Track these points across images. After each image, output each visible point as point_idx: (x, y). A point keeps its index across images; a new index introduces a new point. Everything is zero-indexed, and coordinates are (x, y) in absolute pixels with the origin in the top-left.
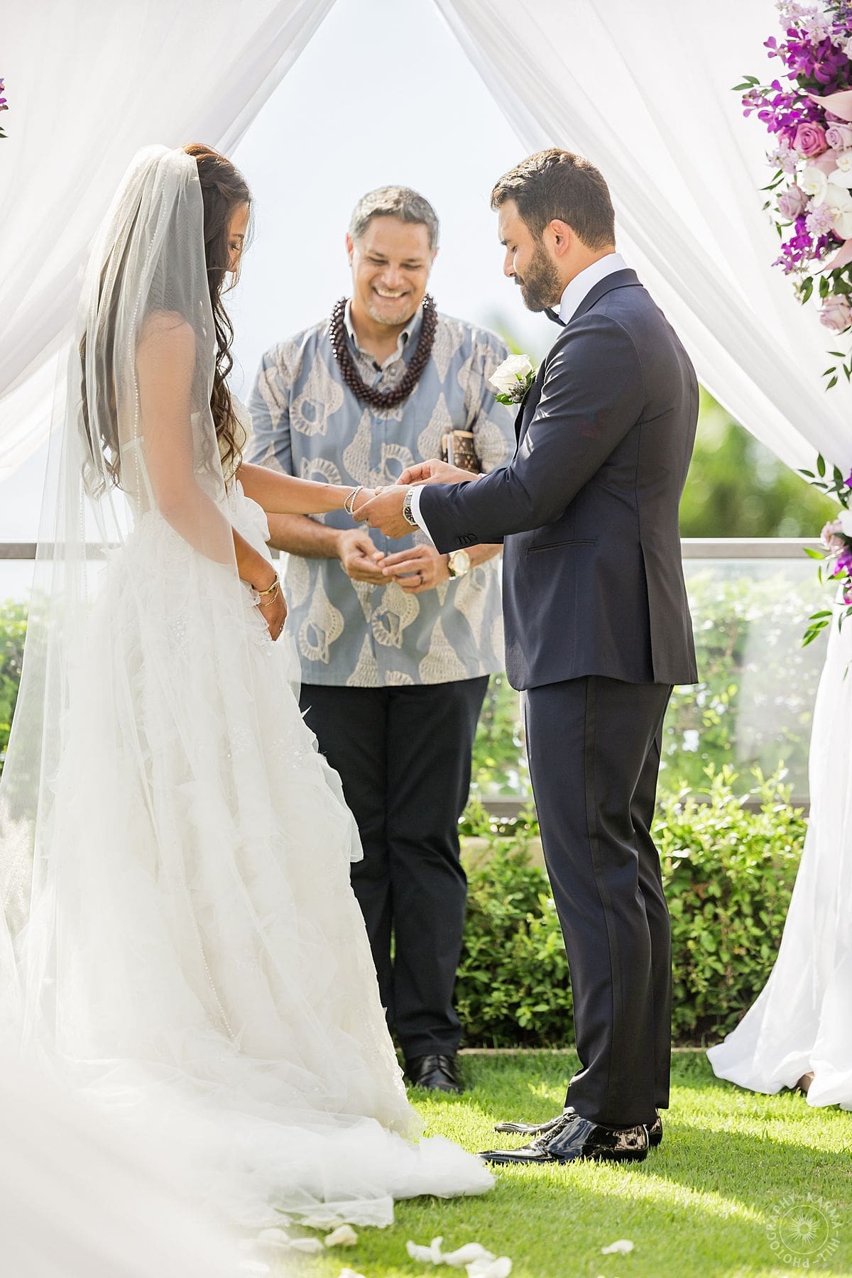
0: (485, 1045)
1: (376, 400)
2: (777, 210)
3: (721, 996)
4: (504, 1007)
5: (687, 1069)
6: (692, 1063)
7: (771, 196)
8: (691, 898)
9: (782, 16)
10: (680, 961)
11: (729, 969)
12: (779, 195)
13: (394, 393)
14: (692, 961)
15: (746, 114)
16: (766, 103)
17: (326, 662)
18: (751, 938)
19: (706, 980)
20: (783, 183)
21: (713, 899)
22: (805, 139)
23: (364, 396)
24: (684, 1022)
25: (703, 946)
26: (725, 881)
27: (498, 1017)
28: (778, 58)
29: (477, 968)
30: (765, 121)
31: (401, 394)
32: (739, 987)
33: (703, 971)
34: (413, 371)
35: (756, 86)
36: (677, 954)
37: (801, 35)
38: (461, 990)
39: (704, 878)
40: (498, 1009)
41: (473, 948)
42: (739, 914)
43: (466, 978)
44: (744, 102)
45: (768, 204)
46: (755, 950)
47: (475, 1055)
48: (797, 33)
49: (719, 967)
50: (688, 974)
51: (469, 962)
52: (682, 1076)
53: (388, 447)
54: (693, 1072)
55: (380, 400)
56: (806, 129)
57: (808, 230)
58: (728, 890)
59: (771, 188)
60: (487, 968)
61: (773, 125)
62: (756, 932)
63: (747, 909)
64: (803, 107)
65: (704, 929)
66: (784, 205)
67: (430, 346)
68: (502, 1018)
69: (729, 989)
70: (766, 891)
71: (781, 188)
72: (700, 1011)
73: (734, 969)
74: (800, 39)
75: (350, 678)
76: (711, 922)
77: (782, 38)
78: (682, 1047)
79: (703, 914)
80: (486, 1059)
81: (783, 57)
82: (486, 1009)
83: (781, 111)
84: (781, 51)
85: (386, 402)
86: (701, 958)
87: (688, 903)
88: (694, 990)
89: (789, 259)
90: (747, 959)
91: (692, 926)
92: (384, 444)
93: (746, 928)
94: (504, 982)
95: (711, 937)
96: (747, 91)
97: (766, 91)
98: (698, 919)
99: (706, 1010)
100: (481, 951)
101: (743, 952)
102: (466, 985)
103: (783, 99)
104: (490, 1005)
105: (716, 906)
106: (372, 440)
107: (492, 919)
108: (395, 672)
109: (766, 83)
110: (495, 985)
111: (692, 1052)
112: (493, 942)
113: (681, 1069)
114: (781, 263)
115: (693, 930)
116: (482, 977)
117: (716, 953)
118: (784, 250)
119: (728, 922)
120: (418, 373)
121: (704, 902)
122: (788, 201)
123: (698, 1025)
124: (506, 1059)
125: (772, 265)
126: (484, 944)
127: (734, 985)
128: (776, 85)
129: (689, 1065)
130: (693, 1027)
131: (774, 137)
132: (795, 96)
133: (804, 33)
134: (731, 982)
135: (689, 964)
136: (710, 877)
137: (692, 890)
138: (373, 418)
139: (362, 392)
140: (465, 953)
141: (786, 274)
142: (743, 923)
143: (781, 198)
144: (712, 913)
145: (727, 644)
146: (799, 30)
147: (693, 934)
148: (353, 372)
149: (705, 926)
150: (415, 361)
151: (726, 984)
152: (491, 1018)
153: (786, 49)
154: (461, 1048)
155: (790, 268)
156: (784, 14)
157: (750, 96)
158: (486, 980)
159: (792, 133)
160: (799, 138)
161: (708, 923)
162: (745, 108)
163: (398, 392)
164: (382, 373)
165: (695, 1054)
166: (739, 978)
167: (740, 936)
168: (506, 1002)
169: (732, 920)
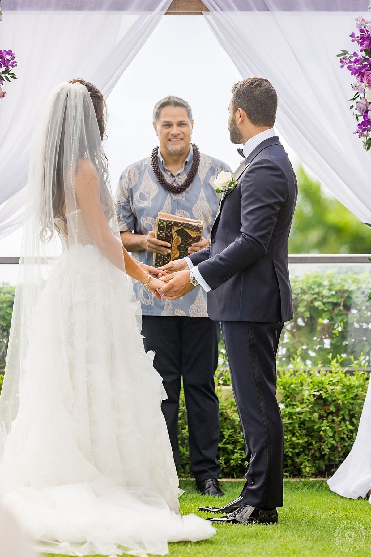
0: (230, 477)
1: (173, 189)
2: (356, 109)
3: (336, 456)
4: (239, 460)
5: (319, 488)
6: (321, 485)
7: (353, 103)
8: (322, 412)
9: (357, 24)
10: (318, 440)
11: (339, 444)
12: (357, 103)
13: (181, 187)
14: (323, 440)
15: (342, 67)
16: (350, 62)
17: (153, 306)
18: (349, 431)
19: (329, 448)
20: (359, 97)
21: (332, 413)
22: (368, 78)
23: (168, 188)
24: (319, 467)
25: (327, 434)
26: (337, 405)
27: (237, 465)
28: (356, 42)
29: (228, 443)
30: (350, 70)
31: (184, 187)
32: (343, 451)
33: (327, 445)
34: (190, 178)
35: (347, 55)
36: (316, 437)
37: (366, 32)
38: (221, 453)
39: (328, 404)
40: (237, 461)
41: (226, 434)
42: (344, 420)
43: (223, 447)
44: (341, 62)
45: (352, 107)
46: (350, 435)
47: (226, 482)
48: (364, 31)
49: (334, 442)
50: (321, 446)
51: (224, 440)
52: (317, 491)
53: (179, 211)
54: (322, 489)
55: (175, 189)
56: (368, 73)
57: (369, 118)
58: (338, 409)
59: (354, 99)
60: (233, 443)
61: (353, 71)
62: (351, 427)
63: (347, 418)
64: (367, 64)
65: (328, 426)
66: (359, 107)
67: (198, 167)
68: (239, 465)
69: (339, 453)
70: (355, 409)
71: (358, 99)
72: (327, 462)
73: (341, 444)
74: (366, 34)
75: (163, 312)
76: (331, 423)
77: (358, 34)
78: (318, 478)
79: (327, 420)
80: (231, 483)
81: (358, 42)
82: (232, 461)
83: (357, 65)
84: (357, 39)
85: (177, 190)
86: (326, 439)
87: (321, 415)
88: (323, 453)
89: (361, 131)
90: (347, 439)
91: (322, 425)
92: (177, 210)
93: (346, 426)
94: (240, 449)
95: (331, 430)
96: (342, 57)
97: (351, 57)
98: (325, 421)
99: (329, 462)
100: (230, 436)
101: (345, 436)
102: (223, 451)
103: (358, 60)
104: (233, 460)
105: (333, 416)
106: (172, 208)
107: (235, 422)
108: (179, 310)
109: (351, 53)
110: (235, 451)
111: (321, 480)
112: (235, 432)
113: (316, 488)
114: (357, 132)
115: (323, 426)
116: (230, 447)
117: (333, 437)
118: (358, 127)
119: (339, 423)
120: (192, 179)
121: (328, 414)
122: (360, 105)
123: (326, 468)
124: (240, 483)
125: (353, 134)
126: (231, 432)
127: (341, 451)
128: (355, 54)
129: (320, 486)
130: (324, 469)
131: (354, 77)
132: (363, 59)
133: (367, 31)
134: (340, 449)
135: (321, 442)
136: (331, 403)
137: (323, 409)
138: (172, 198)
139: (167, 186)
140: (223, 436)
141: (359, 137)
142: (345, 423)
143: (357, 104)
144: (332, 419)
145: (341, 301)
146: (365, 30)
147: (323, 428)
148: (162, 178)
149: (328, 425)
150: (191, 173)
151: (338, 451)
152: (234, 466)
153: (359, 38)
154: (220, 478)
155: (361, 135)
156: (359, 23)
157: (343, 59)
158: (232, 448)
159: (362, 75)
160: (365, 77)
161: (330, 424)
162: (341, 64)
163: (183, 186)
164: (175, 178)
165: (323, 481)
166: (344, 448)
167: (343, 429)
168: (240, 458)
169: (340, 422)
